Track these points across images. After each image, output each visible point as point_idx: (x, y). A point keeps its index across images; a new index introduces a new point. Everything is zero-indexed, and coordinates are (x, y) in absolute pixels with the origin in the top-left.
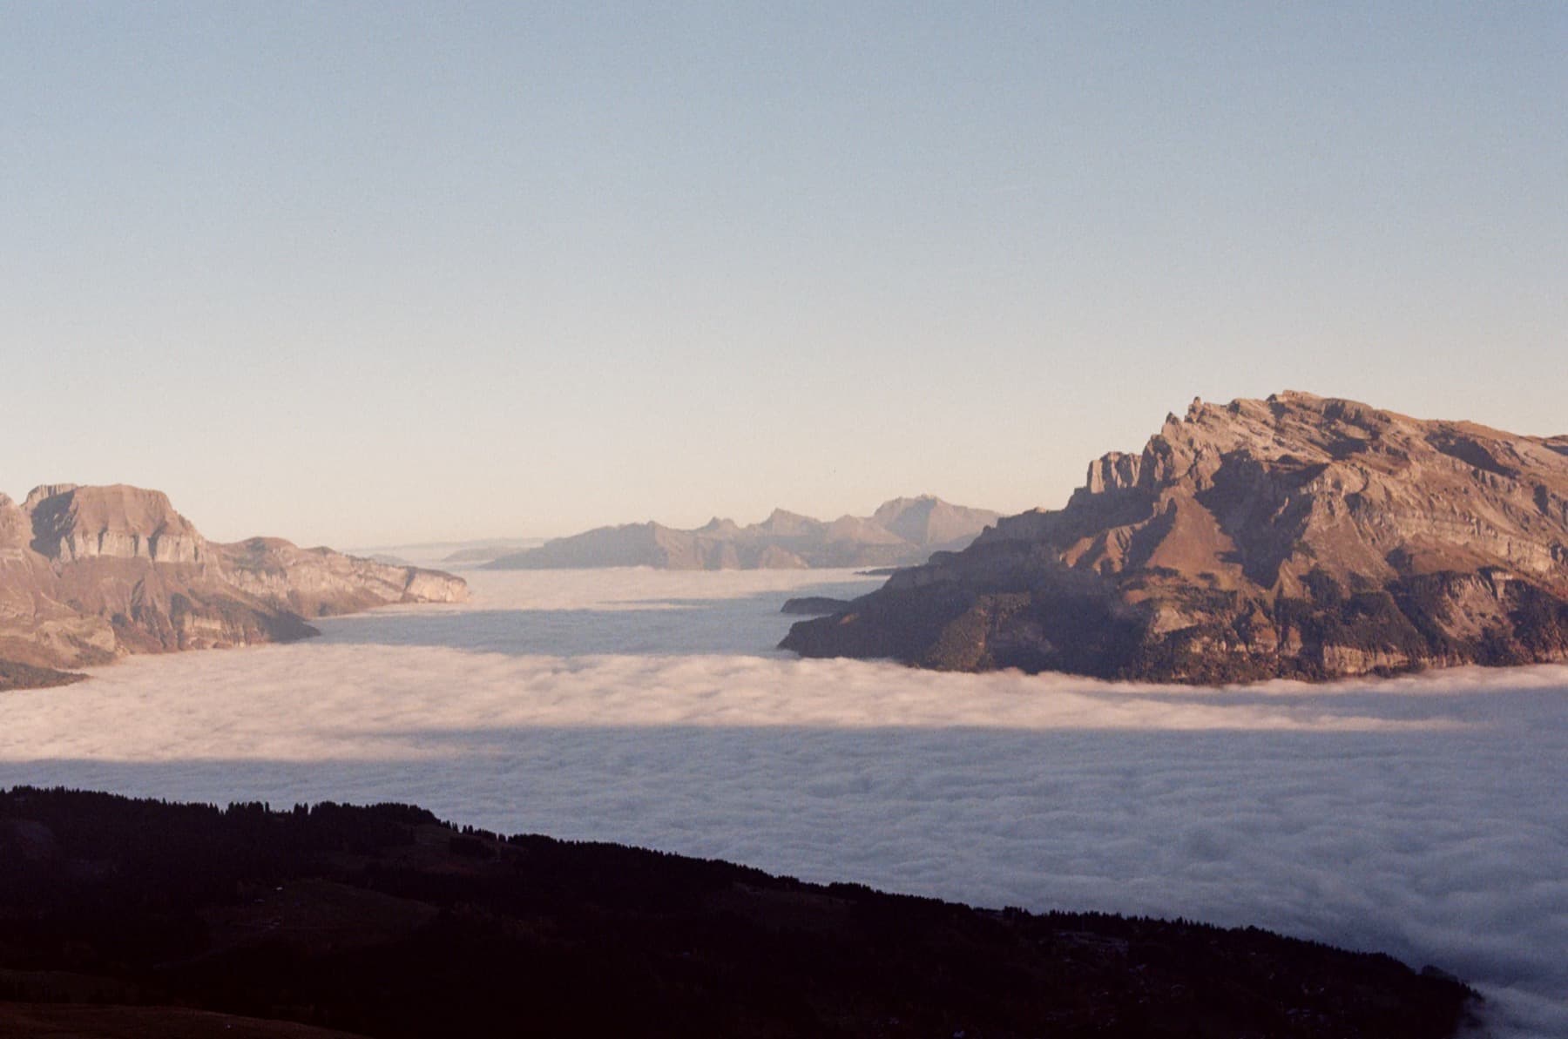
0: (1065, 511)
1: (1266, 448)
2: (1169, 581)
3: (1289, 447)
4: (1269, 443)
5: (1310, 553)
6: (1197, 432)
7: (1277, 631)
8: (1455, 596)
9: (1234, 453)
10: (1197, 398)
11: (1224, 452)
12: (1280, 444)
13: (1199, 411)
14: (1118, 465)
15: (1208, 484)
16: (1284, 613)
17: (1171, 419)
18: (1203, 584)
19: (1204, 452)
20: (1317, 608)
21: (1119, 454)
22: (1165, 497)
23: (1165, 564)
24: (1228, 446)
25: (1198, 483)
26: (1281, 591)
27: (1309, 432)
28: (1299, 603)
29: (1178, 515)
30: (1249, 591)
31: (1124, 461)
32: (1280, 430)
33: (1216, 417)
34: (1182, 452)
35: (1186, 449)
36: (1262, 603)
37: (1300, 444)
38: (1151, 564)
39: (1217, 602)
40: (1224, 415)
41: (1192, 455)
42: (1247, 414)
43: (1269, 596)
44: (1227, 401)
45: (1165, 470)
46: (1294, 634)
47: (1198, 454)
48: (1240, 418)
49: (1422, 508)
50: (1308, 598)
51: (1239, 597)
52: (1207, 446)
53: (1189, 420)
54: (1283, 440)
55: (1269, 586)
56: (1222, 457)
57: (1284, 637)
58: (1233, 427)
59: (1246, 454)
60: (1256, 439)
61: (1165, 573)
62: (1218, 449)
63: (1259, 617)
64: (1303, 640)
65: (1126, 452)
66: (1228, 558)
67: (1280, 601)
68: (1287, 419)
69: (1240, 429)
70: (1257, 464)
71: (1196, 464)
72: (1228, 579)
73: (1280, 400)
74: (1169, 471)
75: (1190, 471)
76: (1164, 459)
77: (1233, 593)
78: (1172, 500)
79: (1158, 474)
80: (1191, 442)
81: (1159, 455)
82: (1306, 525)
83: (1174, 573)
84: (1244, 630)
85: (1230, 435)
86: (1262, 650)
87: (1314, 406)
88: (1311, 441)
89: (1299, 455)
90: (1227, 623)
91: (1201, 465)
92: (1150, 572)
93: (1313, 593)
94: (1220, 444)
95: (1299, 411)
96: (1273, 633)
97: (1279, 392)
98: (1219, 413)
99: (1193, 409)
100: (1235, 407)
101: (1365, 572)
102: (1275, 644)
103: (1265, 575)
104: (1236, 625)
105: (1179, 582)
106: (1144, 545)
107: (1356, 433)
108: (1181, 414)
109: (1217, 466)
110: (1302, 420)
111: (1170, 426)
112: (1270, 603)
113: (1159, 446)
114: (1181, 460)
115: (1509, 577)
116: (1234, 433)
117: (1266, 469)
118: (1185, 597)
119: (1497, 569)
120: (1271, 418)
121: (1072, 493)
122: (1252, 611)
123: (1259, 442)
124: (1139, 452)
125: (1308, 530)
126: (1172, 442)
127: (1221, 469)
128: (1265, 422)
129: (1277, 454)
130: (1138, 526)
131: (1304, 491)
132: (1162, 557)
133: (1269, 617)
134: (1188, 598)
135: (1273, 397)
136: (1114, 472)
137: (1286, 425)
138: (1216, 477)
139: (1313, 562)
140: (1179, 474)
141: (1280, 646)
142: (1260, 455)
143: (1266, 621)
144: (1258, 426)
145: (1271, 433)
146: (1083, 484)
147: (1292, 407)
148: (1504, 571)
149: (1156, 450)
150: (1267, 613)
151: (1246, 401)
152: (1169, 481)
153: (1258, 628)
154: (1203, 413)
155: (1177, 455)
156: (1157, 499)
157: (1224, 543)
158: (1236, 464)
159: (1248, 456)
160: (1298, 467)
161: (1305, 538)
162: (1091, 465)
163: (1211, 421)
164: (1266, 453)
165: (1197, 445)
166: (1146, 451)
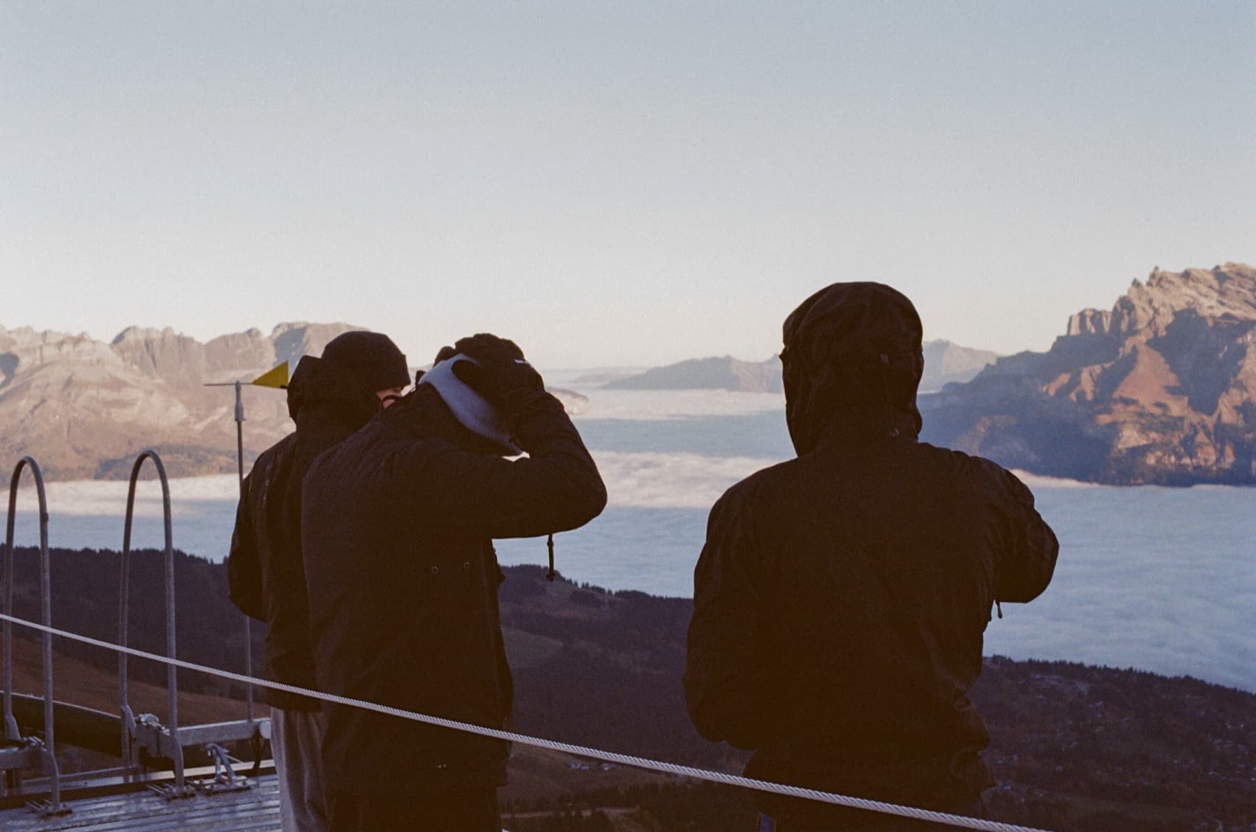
0: (1049, 353)
1: (1211, 307)
2: (1132, 408)
3: (1229, 307)
4: (1213, 303)
5: (1242, 387)
6: (1156, 294)
7: (1215, 447)
9: (1182, 312)
10: (1156, 268)
11: (1177, 309)
12: (1222, 304)
13: (1157, 277)
14: (1092, 318)
15: (1162, 333)
16: (1221, 434)
17: (1136, 284)
18: (1157, 411)
19: (1162, 309)
20: (1248, 432)
21: (1094, 310)
22: (1129, 343)
23: (1125, 395)
24: (1180, 305)
25: (1156, 333)
26: (1220, 416)
27: (1245, 294)
28: (1234, 427)
29: (1139, 358)
30: (1194, 418)
31: (1097, 316)
32: (1222, 293)
33: (1171, 282)
34: (1144, 309)
35: (1146, 306)
36: (1204, 427)
37: (1237, 304)
38: (1116, 395)
39: (1169, 425)
40: (1178, 281)
41: (1151, 312)
42: (1196, 280)
43: (1210, 421)
44: (1181, 270)
45: (1130, 322)
46: (1229, 451)
47: (1156, 311)
48: (1191, 283)
50: (1241, 423)
51: (1186, 422)
52: (1164, 305)
53: (1149, 284)
54: (1225, 301)
55: (1210, 414)
56: (1175, 314)
57: (1221, 453)
58: (1185, 290)
59: (1193, 311)
60: (1202, 300)
61: (1127, 402)
62: (1172, 307)
63: (1201, 437)
64: (1236, 454)
65: (1099, 308)
66: (1172, 391)
67: (1219, 426)
68: (1228, 285)
69: (1190, 292)
70: (1203, 319)
71: (1154, 318)
72: (1177, 408)
73: (1224, 270)
74: (1133, 323)
75: (1149, 324)
76: (1129, 314)
77: (1181, 419)
78: (1134, 348)
79: (1124, 326)
80: (1150, 302)
81: (1125, 311)
82: (1241, 367)
83: (1134, 402)
84: (1189, 445)
85: (1181, 297)
86: (1202, 463)
87: (1250, 275)
88: (1247, 302)
89: (1237, 313)
90: (1176, 441)
91: (1159, 320)
92: (1116, 401)
93: (1245, 419)
94: (1174, 303)
95: (1238, 279)
96: (1211, 450)
97: (1222, 263)
98: (1173, 279)
99: (1153, 276)
100: (1187, 275)
102: (1213, 458)
103: (1205, 404)
104: (1183, 443)
105: (1139, 410)
106: (1108, 383)
108: (1144, 280)
109: (1170, 319)
110: (1240, 285)
111: (1134, 289)
112: (1211, 427)
113: (1125, 304)
114: (1143, 315)
116: (1186, 295)
117: (1210, 323)
118: (1143, 421)
120: (1215, 284)
121: (1054, 339)
122: (1196, 432)
123: (1206, 302)
124: (1110, 308)
125: (1242, 371)
126: (1136, 302)
127: (1174, 322)
128: (1210, 287)
129: (1219, 312)
130: (1107, 365)
131: (1240, 341)
132: (1124, 390)
133: (1209, 438)
134: (1146, 422)
135: (1217, 267)
136: (1089, 323)
137: (1227, 289)
138: (1168, 328)
139: (1245, 395)
140: (1141, 326)
141: (1218, 460)
142: (1206, 312)
143: (1207, 441)
144: (1204, 290)
145: (1215, 295)
146: (1064, 332)
147: (1232, 275)
149: (1123, 308)
150: (1208, 434)
151: (1196, 270)
152: (1133, 331)
153: (1201, 445)
154: (1161, 279)
155: (1140, 312)
156: (1123, 345)
157: (1172, 379)
158: (1187, 318)
159: (1196, 313)
160: (1236, 323)
161: (1240, 377)
162: (1071, 319)
163: (1167, 285)
164: (1210, 311)
165: (1156, 304)
166: (1115, 309)
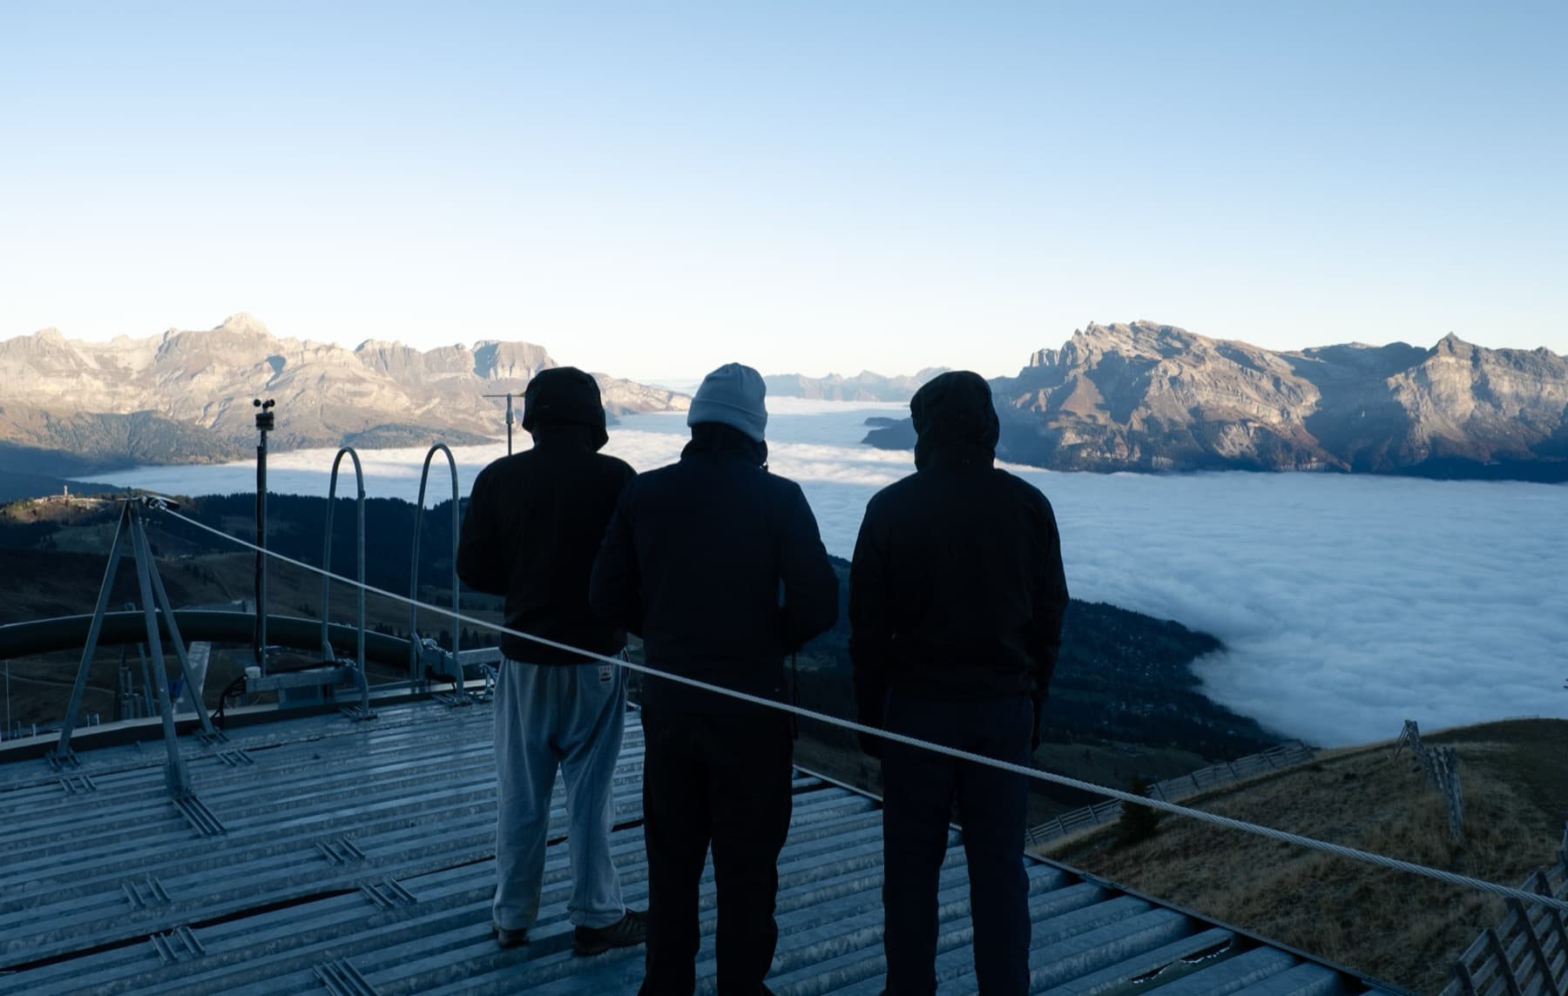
0: (1017, 379)
1: (1128, 351)
2: (1071, 418)
3: (1141, 350)
4: (1130, 348)
5: (1148, 407)
6: (1092, 341)
7: (1128, 447)
8: (1226, 434)
9: (1109, 352)
10: (1092, 322)
11: (1105, 351)
12: (1136, 348)
13: (1092, 329)
14: (1047, 355)
15: (1095, 367)
16: (1132, 438)
17: (1078, 333)
18: (1089, 421)
19: (1094, 351)
20: (1150, 436)
21: (1049, 350)
22: (1072, 373)
23: (1069, 409)
24: (1107, 348)
25: (1090, 367)
26: (1131, 426)
27: (1152, 343)
28: (1140, 433)
29: (1079, 384)
30: (1114, 426)
31: (1050, 354)
32: (1136, 341)
33: (1102, 332)
34: (1082, 350)
35: (1084, 349)
36: (1121, 432)
37: (1146, 349)
38: (1062, 409)
39: (1096, 430)
40: (1106, 332)
41: (1087, 352)
42: (1118, 331)
43: (1125, 429)
44: (1108, 324)
45: (1073, 359)
46: (1137, 449)
47: (1091, 352)
48: (1115, 334)
49: (1211, 386)
50: (1146, 431)
51: (1108, 429)
52: (1096, 348)
53: (1087, 333)
54: (1138, 346)
55: (1125, 423)
56: (1104, 354)
57: (1131, 451)
58: (1110, 338)
59: (1117, 353)
60: (1122, 345)
61: (1069, 414)
62: (1102, 350)
63: (1118, 440)
64: (1141, 452)
65: (1052, 349)
66: (1100, 407)
67: (1131, 432)
68: (1140, 335)
69: (1114, 340)
70: (1122, 359)
71: (1089, 357)
72: (1102, 419)
73: (1137, 325)
74: (1075, 360)
75: (1086, 361)
76: (1072, 353)
77: (1105, 427)
78: (1075, 376)
79: (1069, 362)
80: (1087, 345)
81: (1070, 352)
82: (1147, 392)
83: (1074, 414)
84: (1110, 446)
85: (1108, 343)
86: (1119, 457)
87: (1156, 329)
88: (1153, 348)
89: (1146, 355)
90: (1101, 442)
91: (1092, 358)
92: (1061, 413)
93: (1149, 428)
94: (1103, 347)
95: (1146, 331)
96: (1125, 449)
97: (1137, 321)
98: (1104, 331)
99: (1089, 328)
100: (1112, 328)
101: (1177, 418)
102: (1126, 454)
103: (1123, 418)
104: (1106, 443)
105: (1077, 419)
106: (1057, 400)
107: (1177, 344)
108: (1083, 330)
109: (1100, 358)
110: (1148, 336)
111: (1076, 337)
112: (1125, 433)
113: (1070, 347)
114: (1082, 355)
115: (1257, 425)
116: (1111, 341)
117: (1127, 361)
118: (1079, 427)
119: (1251, 421)
120: (1132, 335)
121: (1021, 369)
122: (1115, 436)
123: (1125, 347)
124: (1059, 349)
125: (1148, 394)
126: (1077, 345)
127: (1102, 360)
128: (1128, 337)
129: (1133, 354)
130: (1056, 388)
131: (1147, 374)
132: (1068, 406)
133: (1124, 440)
134: (1081, 427)
135: (1133, 323)
136: (1045, 359)
137: (1140, 338)
138: (1099, 364)
139: (1149, 412)
140: (1080, 362)
141: (1129, 455)
142: (1124, 354)
143: (1123, 442)
144: (1124, 338)
145: (1132, 342)
146: (1028, 364)
147: (1144, 329)
148: (1255, 422)
149: (1068, 349)
150: (1123, 438)
151: (1119, 325)
152: (1074, 365)
153: (1118, 445)
154: (1095, 330)
155: (1080, 352)
156: (1068, 375)
157: (1100, 399)
158: (1111, 357)
159: (1118, 354)
160: (1144, 361)
161: (1146, 399)
162: (1033, 355)
163: (1099, 334)
164: (1128, 353)
165: (1091, 347)
166: (1063, 349)
